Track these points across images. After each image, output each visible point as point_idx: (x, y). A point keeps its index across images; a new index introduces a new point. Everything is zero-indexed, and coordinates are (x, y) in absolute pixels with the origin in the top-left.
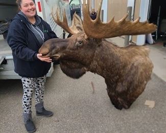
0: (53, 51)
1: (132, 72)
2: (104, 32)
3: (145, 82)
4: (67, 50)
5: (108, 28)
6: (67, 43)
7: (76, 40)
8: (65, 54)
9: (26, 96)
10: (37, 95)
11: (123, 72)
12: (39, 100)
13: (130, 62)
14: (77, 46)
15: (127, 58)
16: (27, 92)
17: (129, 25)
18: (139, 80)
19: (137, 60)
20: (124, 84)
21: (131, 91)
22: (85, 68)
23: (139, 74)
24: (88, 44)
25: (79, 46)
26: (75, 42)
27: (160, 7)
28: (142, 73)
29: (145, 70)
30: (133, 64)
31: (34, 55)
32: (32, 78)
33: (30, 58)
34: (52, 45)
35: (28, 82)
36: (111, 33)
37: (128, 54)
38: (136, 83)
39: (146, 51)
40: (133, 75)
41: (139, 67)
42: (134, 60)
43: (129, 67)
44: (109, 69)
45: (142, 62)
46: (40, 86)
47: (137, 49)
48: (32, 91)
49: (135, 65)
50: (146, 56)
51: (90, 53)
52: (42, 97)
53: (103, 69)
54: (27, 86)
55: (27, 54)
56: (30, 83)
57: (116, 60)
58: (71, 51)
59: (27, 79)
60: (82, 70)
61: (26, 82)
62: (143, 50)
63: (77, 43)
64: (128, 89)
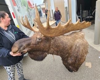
0: (22, 48)
1: (76, 50)
2: (55, 33)
3: (85, 55)
4: (31, 45)
5: (57, 31)
6: (31, 41)
7: (37, 38)
8: (30, 49)
9: (10, 77)
10: (18, 72)
11: (71, 51)
12: (20, 75)
13: (74, 44)
14: (38, 42)
15: (72, 42)
16: (9, 74)
17: (72, 26)
18: (81, 55)
19: (78, 42)
20: (72, 58)
21: (77, 62)
22: (46, 53)
23: (81, 51)
24: (45, 39)
25: (39, 42)
26: (36, 39)
27: (81, 5)
28: (82, 50)
29: (84, 48)
30: (76, 45)
31: (8, 53)
32: (12, 66)
33: (6, 56)
34: (20, 45)
35: (9, 68)
36: (60, 33)
37: (72, 39)
38: (80, 57)
39: (82, 35)
40: (77, 52)
41: (80, 46)
42: (76, 42)
43: (74, 47)
44: (62, 51)
45: (82, 43)
46: (19, 67)
47: (77, 34)
48: (13, 73)
49: (77, 45)
50: (83, 38)
51: (47, 45)
52: (22, 72)
53: (58, 52)
54: (9, 71)
55: (3, 53)
56: (11, 69)
57: (65, 45)
58: (34, 46)
59: (8, 67)
60: (44, 55)
61: (8, 69)
62: (81, 35)
63: (38, 40)
64: (75, 61)
